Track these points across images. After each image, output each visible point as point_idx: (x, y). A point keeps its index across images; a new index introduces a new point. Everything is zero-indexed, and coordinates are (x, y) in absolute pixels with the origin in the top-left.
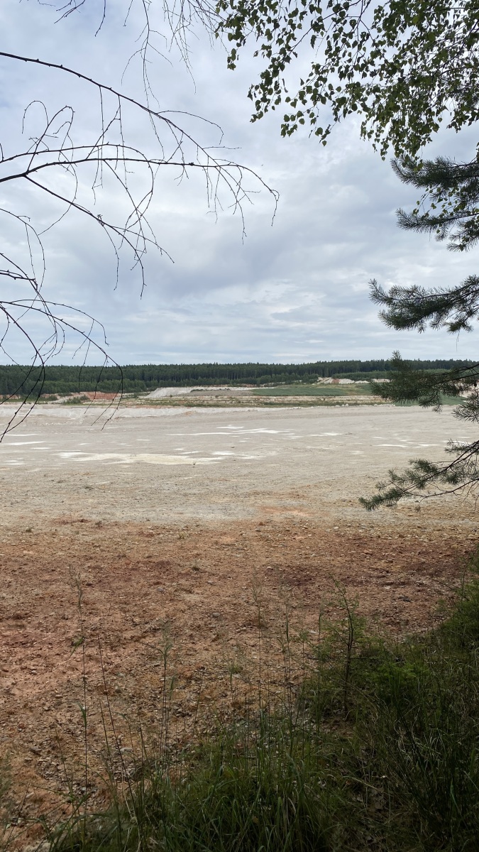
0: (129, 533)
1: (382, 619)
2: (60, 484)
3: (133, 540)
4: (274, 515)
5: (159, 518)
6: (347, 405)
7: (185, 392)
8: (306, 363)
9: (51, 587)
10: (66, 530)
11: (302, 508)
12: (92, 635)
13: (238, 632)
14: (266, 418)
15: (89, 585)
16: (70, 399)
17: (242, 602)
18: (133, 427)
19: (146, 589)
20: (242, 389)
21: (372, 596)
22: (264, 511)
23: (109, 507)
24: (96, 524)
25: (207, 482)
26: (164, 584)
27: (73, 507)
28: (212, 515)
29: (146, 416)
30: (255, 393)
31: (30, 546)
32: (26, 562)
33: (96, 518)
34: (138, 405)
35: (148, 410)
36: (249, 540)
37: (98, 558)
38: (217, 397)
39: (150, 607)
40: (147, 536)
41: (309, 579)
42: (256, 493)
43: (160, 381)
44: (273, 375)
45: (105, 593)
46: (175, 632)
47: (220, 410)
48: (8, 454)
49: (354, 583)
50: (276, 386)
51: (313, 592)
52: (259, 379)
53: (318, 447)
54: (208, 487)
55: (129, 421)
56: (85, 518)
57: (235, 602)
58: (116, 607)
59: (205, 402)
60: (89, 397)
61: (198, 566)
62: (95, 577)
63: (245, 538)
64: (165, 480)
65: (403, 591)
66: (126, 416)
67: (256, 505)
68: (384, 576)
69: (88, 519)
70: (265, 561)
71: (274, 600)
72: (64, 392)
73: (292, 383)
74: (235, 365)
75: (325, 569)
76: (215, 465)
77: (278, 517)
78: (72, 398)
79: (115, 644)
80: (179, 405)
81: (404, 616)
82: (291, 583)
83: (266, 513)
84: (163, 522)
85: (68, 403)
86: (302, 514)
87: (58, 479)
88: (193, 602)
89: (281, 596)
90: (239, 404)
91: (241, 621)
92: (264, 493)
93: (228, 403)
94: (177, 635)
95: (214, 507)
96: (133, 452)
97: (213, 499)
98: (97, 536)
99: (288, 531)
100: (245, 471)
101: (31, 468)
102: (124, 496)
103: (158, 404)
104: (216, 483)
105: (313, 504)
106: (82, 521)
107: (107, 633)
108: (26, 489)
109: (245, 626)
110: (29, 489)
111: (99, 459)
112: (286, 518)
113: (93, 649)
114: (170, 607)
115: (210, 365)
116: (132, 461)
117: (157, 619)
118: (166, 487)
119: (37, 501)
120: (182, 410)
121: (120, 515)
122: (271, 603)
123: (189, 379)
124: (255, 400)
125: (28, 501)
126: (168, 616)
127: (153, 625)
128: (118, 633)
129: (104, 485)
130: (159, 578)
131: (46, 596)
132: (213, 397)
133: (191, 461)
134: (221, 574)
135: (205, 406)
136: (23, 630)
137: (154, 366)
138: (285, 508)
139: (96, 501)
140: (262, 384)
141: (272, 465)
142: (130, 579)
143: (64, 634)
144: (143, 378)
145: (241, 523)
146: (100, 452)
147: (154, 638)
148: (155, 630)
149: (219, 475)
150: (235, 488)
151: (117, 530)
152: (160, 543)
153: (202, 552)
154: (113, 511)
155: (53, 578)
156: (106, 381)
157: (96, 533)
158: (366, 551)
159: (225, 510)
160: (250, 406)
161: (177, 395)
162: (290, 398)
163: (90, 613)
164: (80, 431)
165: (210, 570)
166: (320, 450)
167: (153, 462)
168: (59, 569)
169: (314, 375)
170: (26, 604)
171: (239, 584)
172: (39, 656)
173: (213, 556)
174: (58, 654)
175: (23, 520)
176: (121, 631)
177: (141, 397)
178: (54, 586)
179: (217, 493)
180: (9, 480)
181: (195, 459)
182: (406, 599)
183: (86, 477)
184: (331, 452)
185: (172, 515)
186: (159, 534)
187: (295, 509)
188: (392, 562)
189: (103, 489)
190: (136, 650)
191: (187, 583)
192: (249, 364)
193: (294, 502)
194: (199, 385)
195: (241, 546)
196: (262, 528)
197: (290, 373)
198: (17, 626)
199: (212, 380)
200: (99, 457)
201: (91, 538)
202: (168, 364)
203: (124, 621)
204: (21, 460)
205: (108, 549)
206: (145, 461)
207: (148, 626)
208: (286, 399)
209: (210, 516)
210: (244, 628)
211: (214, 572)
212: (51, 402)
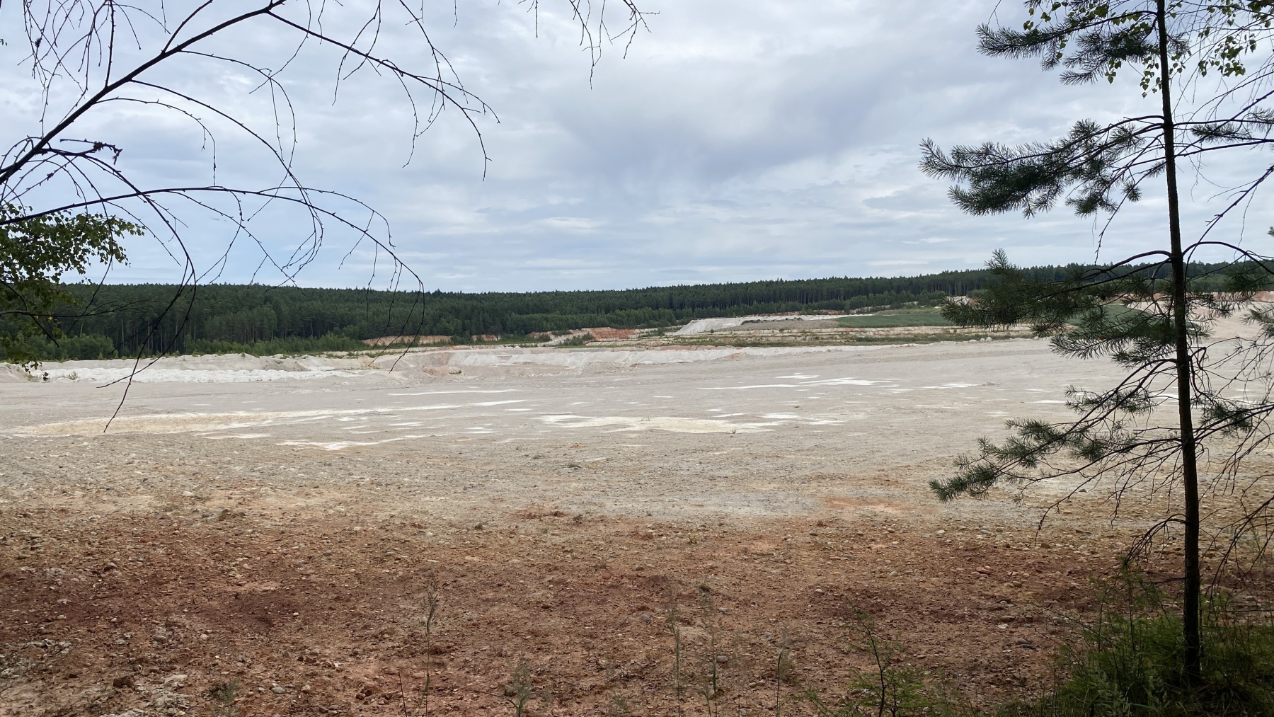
0: (618, 534)
1: (982, 676)
2: (536, 461)
3: (621, 544)
4: (844, 511)
5: (667, 512)
6: (989, 338)
7: (734, 325)
8: (924, 274)
9: (492, 609)
10: (532, 526)
11: (891, 500)
12: (535, 681)
13: (752, 687)
14: (855, 362)
15: (546, 607)
16: (568, 339)
17: (764, 640)
18: (651, 377)
19: (625, 616)
20: (821, 317)
21: (974, 639)
22: (830, 504)
23: (598, 496)
24: (575, 519)
25: (748, 459)
26: (653, 611)
27: (548, 493)
28: (747, 508)
29: (674, 361)
30: (842, 323)
31: (476, 548)
32: (464, 573)
33: (575, 510)
34: (663, 345)
35: (678, 352)
36: (797, 548)
37: (567, 567)
38: (781, 330)
39: (625, 644)
40: (643, 538)
41: (879, 610)
42: (821, 477)
43: (696, 310)
44: (870, 295)
45: (565, 620)
46: (656, 683)
47: (787, 350)
48: (473, 419)
49: (952, 617)
50: (877, 311)
51: (880, 630)
52: (848, 302)
53: (934, 406)
54: (747, 467)
55: (648, 370)
56: (561, 511)
57: (753, 641)
58: (577, 641)
59: (764, 340)
60: (594, 335)
61: (710, 585)
62: (555, 596)
63: (790, 545)
64: (685, 456)
65: (1026, 633)
66: (647, 362)
67: (819, 495)
68: (1000, 609)
69: (566, 511)
70: (813, 579)
71: (815, 640)
72: (560, 329)
73: (902, 307)
74: (809, 281)
75: (907, 596)
76: (765, 433)
77: (850, 514)
78: (571, 337)
79: (565, 696)
80: (724, 345)
81: (1022, 672)
82: (846, 615)
83: (832, 507)
84: (670, 519)
85: (566, 345)
86: (890, 510)
87: (534, 453)
88: (690, 638)
89: (828, 635)
90: (817, 340)
91: (758, 670)
92: (833, 477)
93: (798, 339)
94: (659, 687)
95: (752, 496)
96: (646, 414)
97: (754, 485)
98: (571, 537)
99: (861, 535)
100: (809, 443)
101: (501, 438)
102: (623, 479)
103: (692, 344)
104: (762, 462)
105: (910, 495)
106: (556, 514)
107: (558, 680)
108: (488, 468)
109: (763, 678)
110: (493, 467)
111: (596, 424)
112: (863, 516)
113: (534, 701)
114: (654, 645)
115: (771, 282)
116: (643, 428)
117: (632, 661)
118: (685, 466)
119: (500, 484)
120: (727, 352)
121: (610, 507)
122: (811, 645)
123: (738, 305)
124: (842, 335)
125: (488, 485)
126: (648, 658)
127: (625, 670)
128: (574, 679)
129: (595, 462)
130: (647, 600)
131: (482, 621)
132: (777, 331)
133: (729, 427)
134: (741, 598)
135: (763, 345)
136: (442, 669)
137: (687, 288)
138: (865, 501)
139: (581, 485)
140: (854, 309)
141: (856, 434)
142: (604, 601)
143: (498, 678)
144: (671, 306)
145: (789, 522)
146: (599, 415)
147: (625, 690)
148: (628, 678)
149: (767, 449)
150: (790, 469)
151: (602, 528)
152: (659, 548)
153: (718, 563)
154: (602, 500)
155: (500, 595)
156: (617, 311)
157: (572, 532)
158: (980, 569)
159: (768, 501)
160: (834, 344)
161: (720, 330)
162: (898, 330)
163: (539, 649)
164: (575, 384)
165: (726, 593)
166: (937, 411)
167: (673, 430)
168: (508, 584)
169: (937, 292)
170: (453, 633)
171: (767, 613)
172: (456, 708)
173: (735, 570)
174: (482, 707)
175: (474, 512)
176: (578, 677)
177: (668, 334)
178: (496, 608)
179: (761, 476)
180: (468, 455)
181: (733, 425)
182: (1028, 645)
183: (573, 451)
184: (955, 413)
185: (686, 508)
186: (662, 535)
187: (881, 502)
188: (1020, 586)
189: (594, 468)
190: (596, 707)
191: (689, 610)
192: (832, 280)
193: (880, 492)
194: (755, 313)
195: (781, 557)
196: (821, 530)
197: (898, 291)
198: (435, 664)
199: (774, 305)
200: (597, 422)
201: (563, 539)
202: (708, 283)
203: (585, 662)
204: (489, 427)
205: (583, 556)
206: (662, 427)
207: (618, 671)
208: (892, 332)
209: (743, 511)
210: (762, 681)
211: (731, 594)
212: (543, 344)
